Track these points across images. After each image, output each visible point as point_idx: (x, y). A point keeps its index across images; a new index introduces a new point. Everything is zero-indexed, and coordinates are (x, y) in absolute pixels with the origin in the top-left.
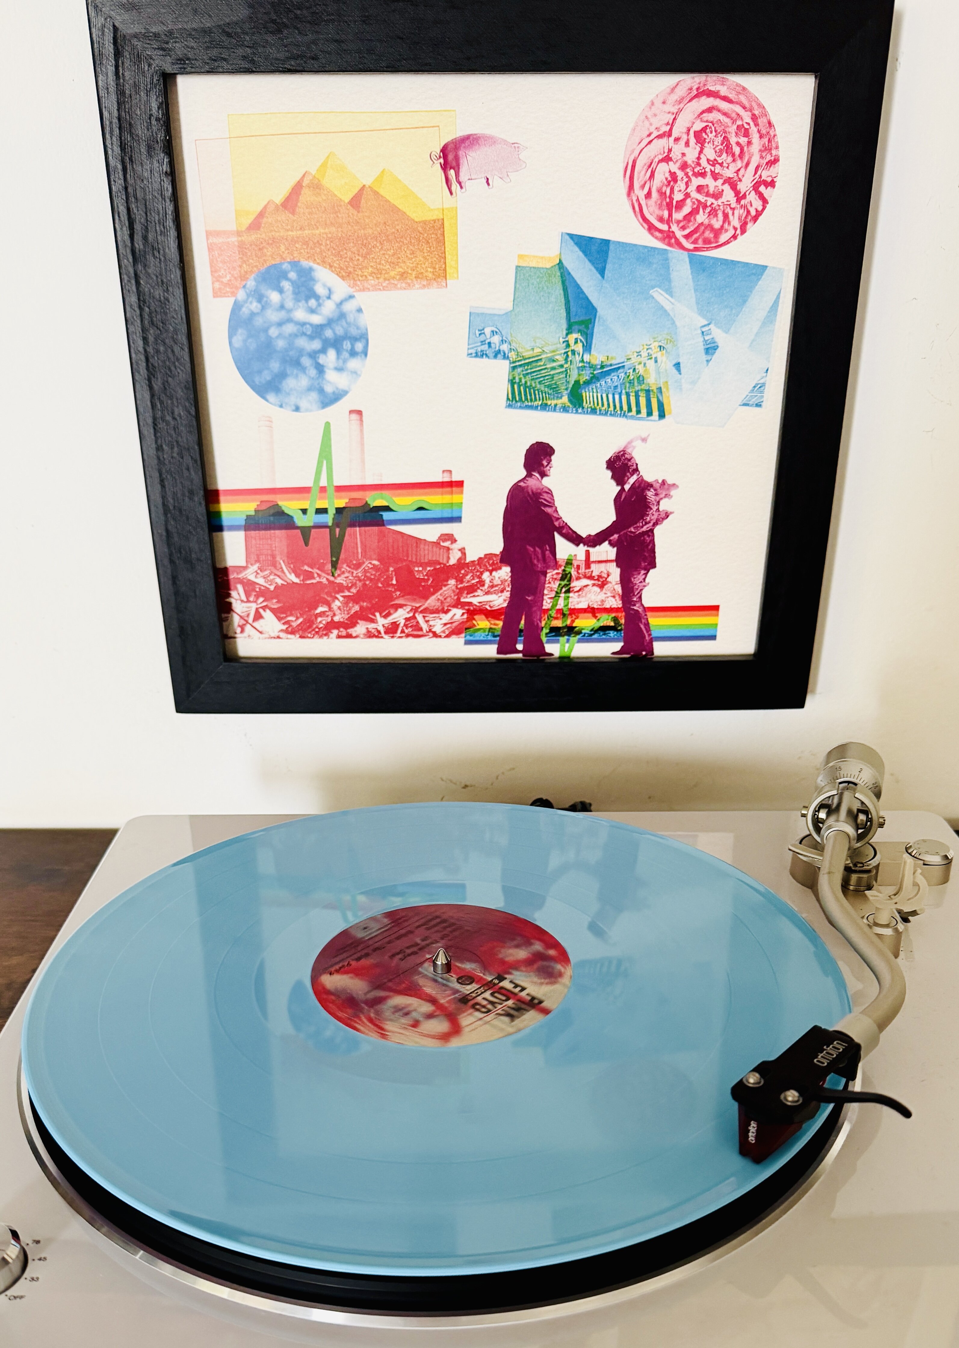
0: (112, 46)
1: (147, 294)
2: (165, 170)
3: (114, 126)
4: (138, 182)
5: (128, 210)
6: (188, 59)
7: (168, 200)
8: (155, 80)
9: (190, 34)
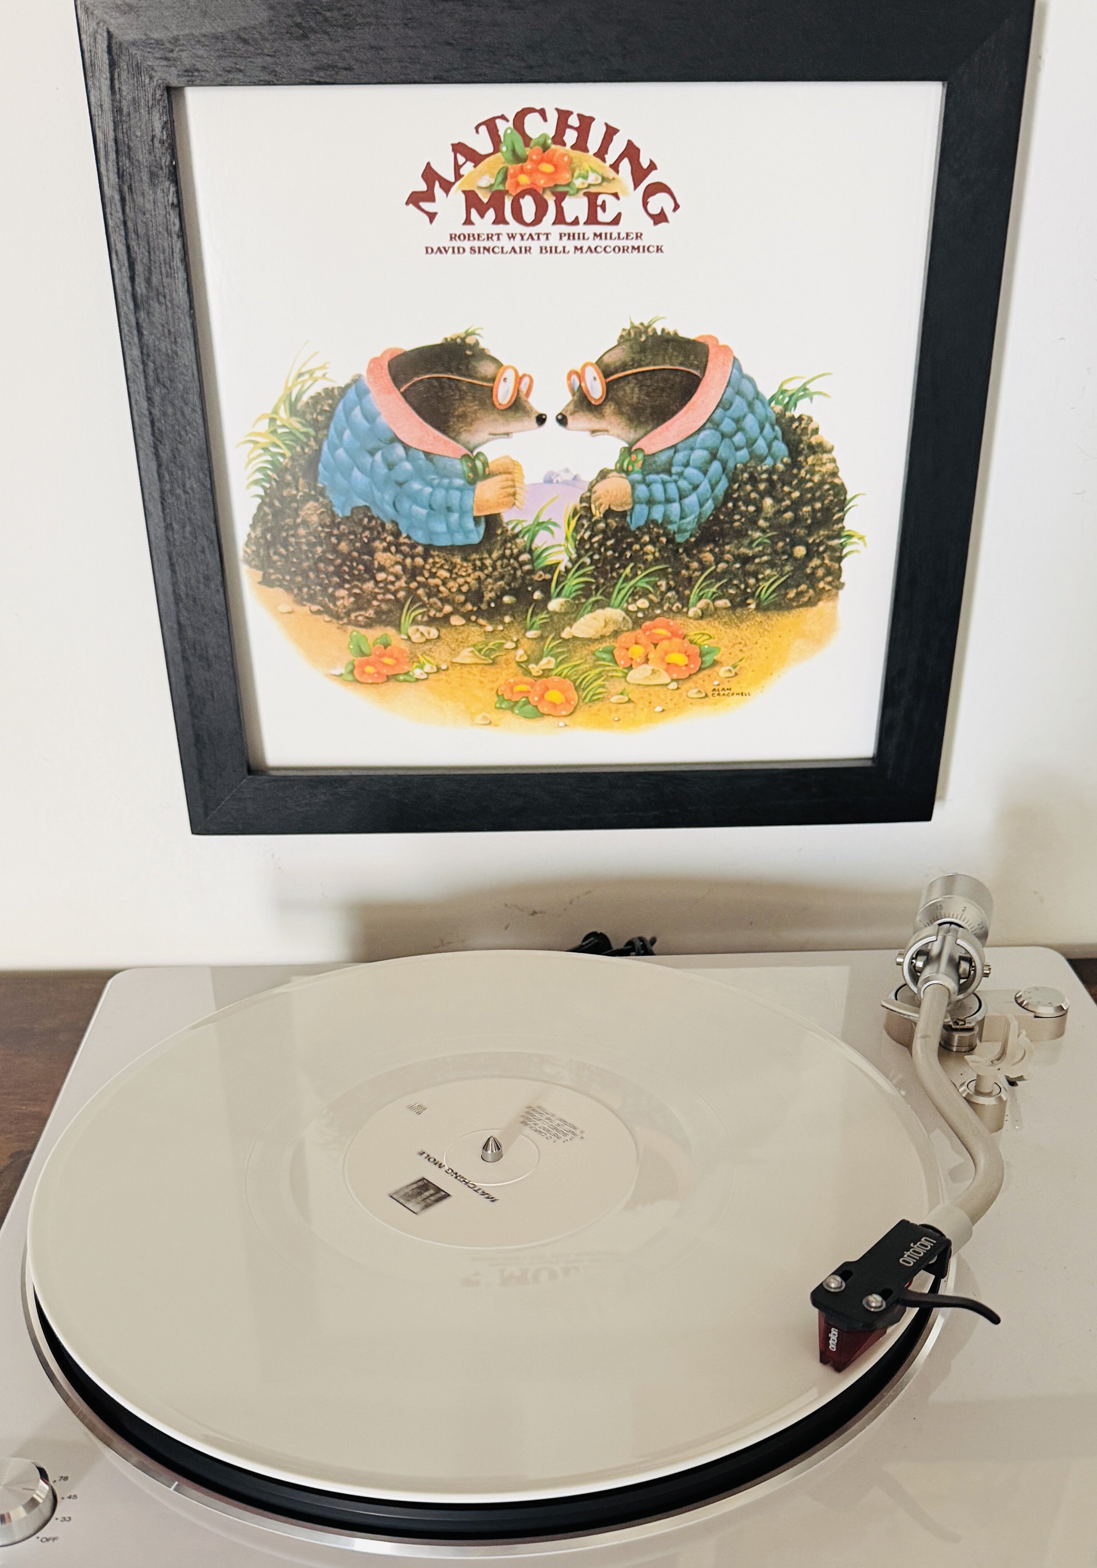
0: (106, 56)
1: (151, 345)
2: (170, 202)
3: (110, 149)
4: (140, 215)
5: (128, 247)
6: (197, 70)
7: (175, 236)
8: (158, 95)
9: (199, 41)
